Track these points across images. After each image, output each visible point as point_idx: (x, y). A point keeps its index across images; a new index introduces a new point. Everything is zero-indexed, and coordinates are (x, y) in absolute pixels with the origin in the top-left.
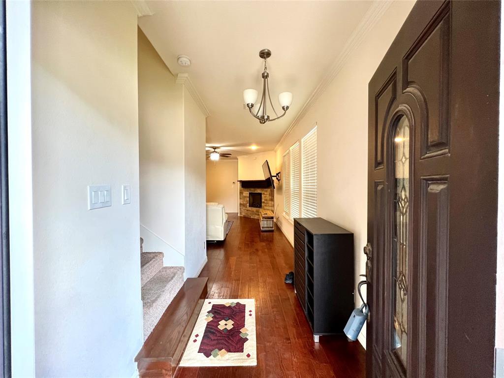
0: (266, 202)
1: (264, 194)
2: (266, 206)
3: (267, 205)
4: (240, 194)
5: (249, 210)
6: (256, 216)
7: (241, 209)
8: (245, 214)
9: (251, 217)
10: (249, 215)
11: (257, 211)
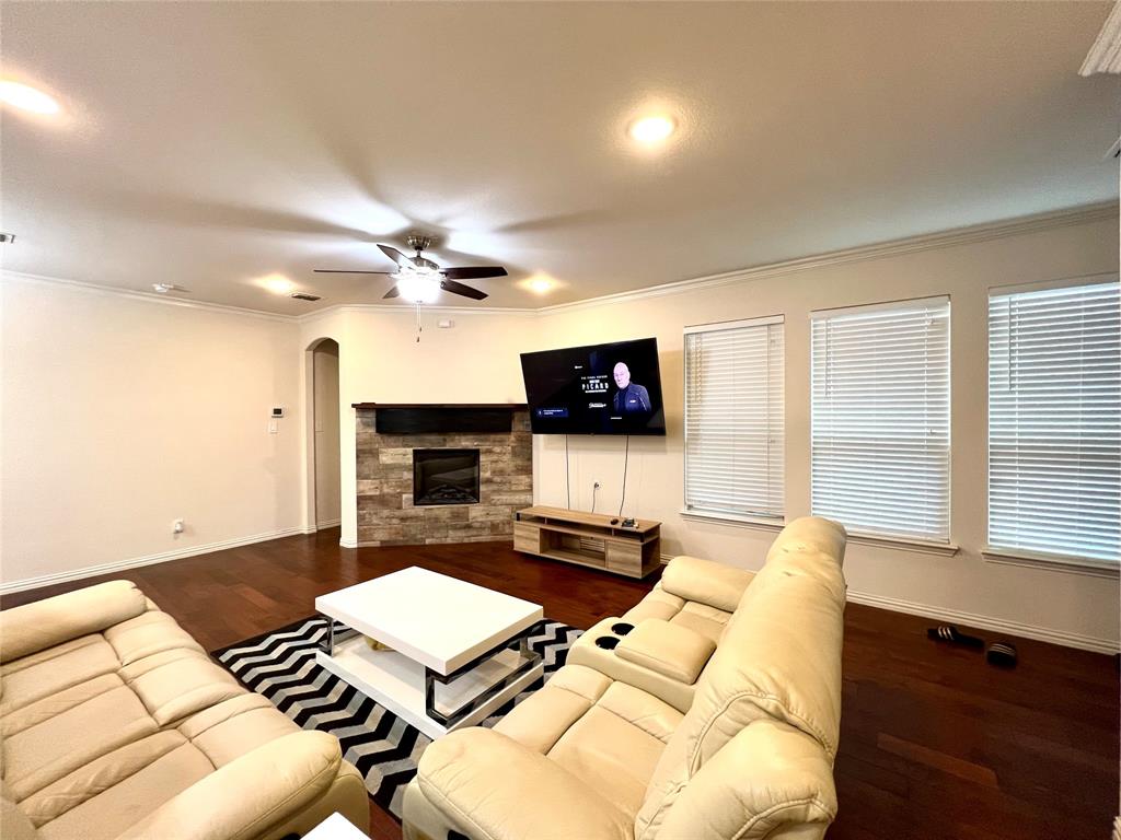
0: (497, 479)
1: (489, 452)
2: (495, 492)
3: (504, 487)
4: (358, 457)
5: (416, 517)
6: (451, 532)
7: (367, 516)
8: (389, 533)
9: (428, 541)
10: (415, 535)
11: (456, 516)
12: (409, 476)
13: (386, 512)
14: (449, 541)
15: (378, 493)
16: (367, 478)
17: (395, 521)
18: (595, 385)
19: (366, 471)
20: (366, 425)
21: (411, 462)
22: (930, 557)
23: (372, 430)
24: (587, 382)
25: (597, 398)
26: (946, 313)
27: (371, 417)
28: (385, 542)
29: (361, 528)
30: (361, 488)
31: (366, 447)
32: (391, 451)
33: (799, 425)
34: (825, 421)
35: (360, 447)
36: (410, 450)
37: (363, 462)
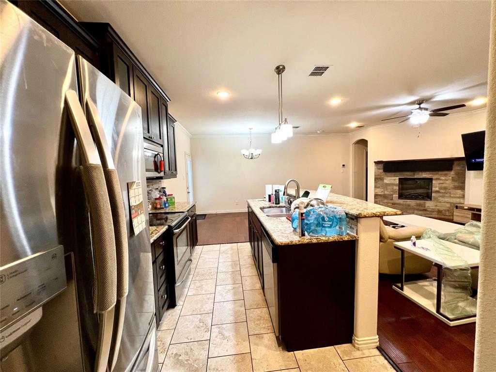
0: (442, 191)
1: (438, 179)
2: (442, 196)
3: (447, 195)
4: (375, 180)
5: (400, 204)
12: (396, 188)
13: (386, 201)
15: (383, 194)
16: (379, 188)
17: (390, 204)
19: (378, 185)
20: (379, 169)
21: (398, 182)
23: (381, 171)
27: (381, 166)
30: (376, 191)
31: (378, 177)
32: (389, 178)
35: (376, 177)
36: (398, 178)
37: (377, 182)
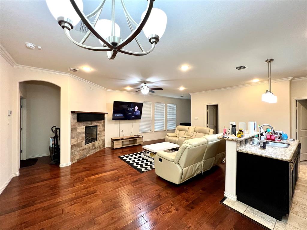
0: (100, 133)
1: (99, 126)
2: (100, 137)
3: (101, 135)
4: (71, 131)
5: (85, 149)
6: (92, 151)
7: (74, 152)
8: (79, 156)
9: (88, 155)
10: (85, 154)
11: (94, 145)
12: (84, 135)
13: (79, 149)
14: (92, 154)
15: (77, 143)
16: (74, 138)
17: (81, 151)
18: (131, 110)
19: (74, 136)
20: (74, 119)
21: (85, 131)
22: (162, 132)
23: (76, 121)
24: (129, 109)
25: (130, 112)
26: (165, 105)
27: (76, 115)
28: (78, 159)
29: (72, 157)
30: (72, 142)
31: (74, 127)
32: (80, 127)
33: (153, 117)
34: (156, 118)
35: (72, 127)
36: (85, 127)
37: (73, 132)
